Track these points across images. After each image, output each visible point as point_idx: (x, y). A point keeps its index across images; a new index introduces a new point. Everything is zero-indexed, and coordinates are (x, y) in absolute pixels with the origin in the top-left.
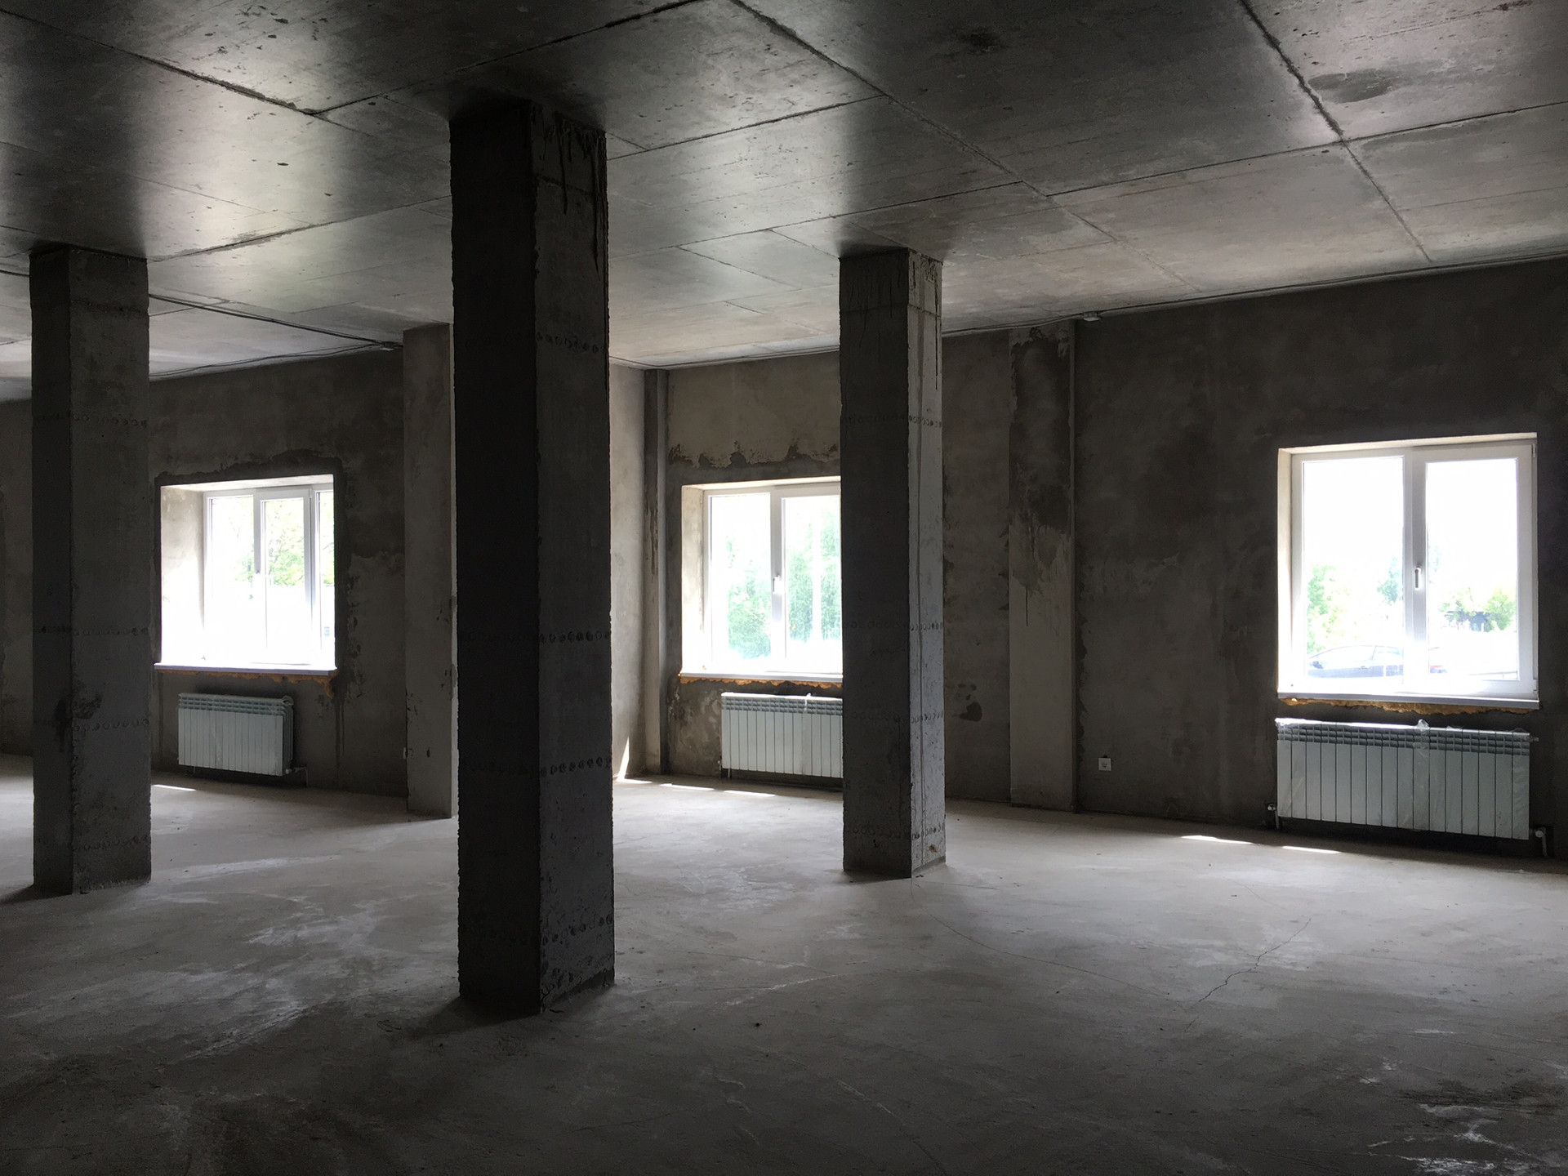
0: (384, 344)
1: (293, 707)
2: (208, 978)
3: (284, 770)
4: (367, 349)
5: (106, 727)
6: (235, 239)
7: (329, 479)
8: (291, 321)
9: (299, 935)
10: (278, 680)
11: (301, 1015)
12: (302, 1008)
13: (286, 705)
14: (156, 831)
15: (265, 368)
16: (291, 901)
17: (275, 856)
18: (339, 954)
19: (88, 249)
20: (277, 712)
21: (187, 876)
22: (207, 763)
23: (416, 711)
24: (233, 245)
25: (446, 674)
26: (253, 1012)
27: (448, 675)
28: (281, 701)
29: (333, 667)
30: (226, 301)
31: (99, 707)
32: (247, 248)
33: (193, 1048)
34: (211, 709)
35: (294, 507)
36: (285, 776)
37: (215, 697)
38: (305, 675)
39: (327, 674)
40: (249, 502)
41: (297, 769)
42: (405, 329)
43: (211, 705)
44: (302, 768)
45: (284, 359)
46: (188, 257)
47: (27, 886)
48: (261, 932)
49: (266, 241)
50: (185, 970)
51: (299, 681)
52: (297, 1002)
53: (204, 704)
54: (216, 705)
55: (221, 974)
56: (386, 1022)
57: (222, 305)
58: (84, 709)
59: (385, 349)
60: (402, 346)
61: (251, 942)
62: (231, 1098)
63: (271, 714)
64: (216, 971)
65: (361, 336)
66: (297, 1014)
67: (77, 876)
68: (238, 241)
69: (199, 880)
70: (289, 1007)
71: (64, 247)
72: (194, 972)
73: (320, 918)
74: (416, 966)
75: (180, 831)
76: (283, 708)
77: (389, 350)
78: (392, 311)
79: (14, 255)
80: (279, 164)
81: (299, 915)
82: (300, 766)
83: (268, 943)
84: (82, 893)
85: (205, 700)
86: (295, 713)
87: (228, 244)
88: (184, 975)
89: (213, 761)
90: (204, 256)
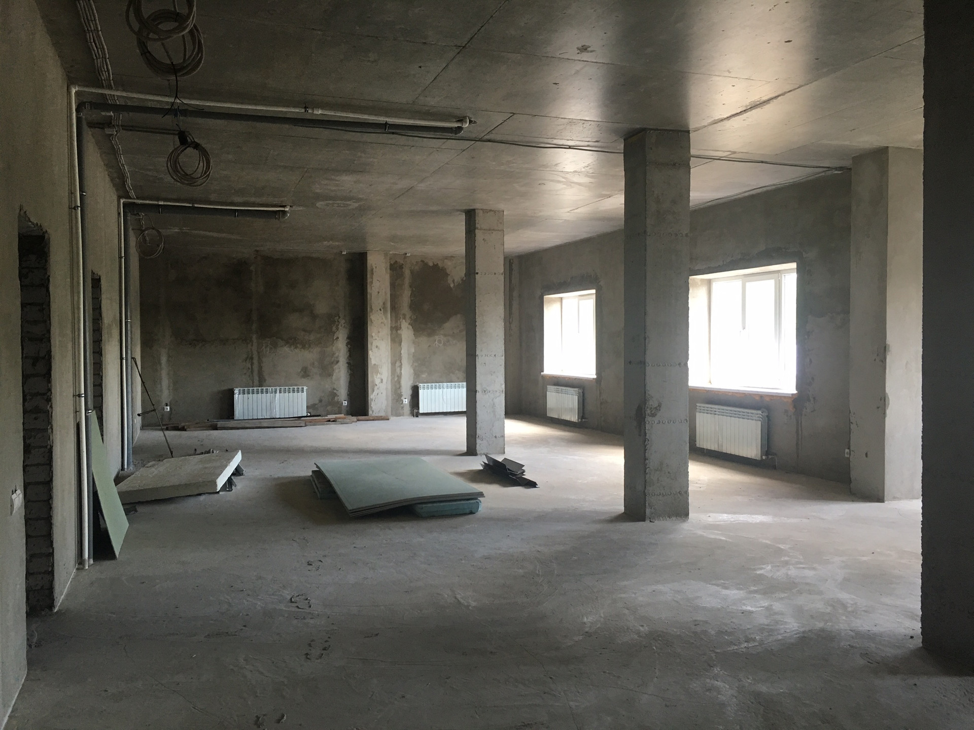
0: (836, 169)
1: (767, 416)
2: (734, 594)
3: (761, 457)
4: (823, 174)
5: (664, 422)
6: (746, 106)
7: (794, 265)
8: (774, 161)
9: (789, 573)
10: (757, 398)
11: (802, 635)
12: (802, 630)
13: (763, 414)
14: (691, 488)
15: (752, 196)
16: (779, 548)
17: (764, 514)
18: (820, 593)
19: (657, 130)
20: (757, 419)
21: (710, 519)
22: (712, 446)
23: (857, 424)
24: (745, 111)
25: (881, 400)
26: (767, 625)
27: (883, 401)
28: (760, 412)
29: (795, 392)
30: (734, 153)
31: (660, 410)
32: (754, 111)
33: (732, 643)
34: (716, 414)
35: (769, 285)
36: (762, 460)
37: (716, 407)
38: (776, 396)
39: (791, 396)
40: (739, 283)
41: (770, 457)
42: (853, 156)
43: (715, 411)
44: (773, 457)
45: (765, 189)
46: (715, 125)
47: (620, 513)
48: (763, 566)
49: (767, 104)
50: (718, 585)
51: (771, 400)
52: (797, 625)
53: (712, 411)
54: (719, 412)
55: (741, 592)
56: (865, 655)
57: (732, 156)
58: (652, 411)
59: (836, 172)
60: (850, 169)
61: (758, 572)
62: (763, 688)
63: (753, 420)
64: (738, 590)
65: (821, 166)
66: (799, 633)
67: (648, 511)
68: (749, 107)
69: (717, 523)
70: (792, 626)
71: (643, 130)
72: (726, 588)
73: (801, 563)
74: (881, 614)
75: (701, 489)
76: (761, 416)
77: (840, 172)
78: (847, 143)
79: (616, 140)
80: (786, 42)
81: (786, 558)
82: (771, 455)
83: (770, 575)
84: (650, 521)
85: (712, 408)
86: (769, 420)
87: (742, 110)
88: (718, 589)
89: (716, 446)
90: (726, 122)
